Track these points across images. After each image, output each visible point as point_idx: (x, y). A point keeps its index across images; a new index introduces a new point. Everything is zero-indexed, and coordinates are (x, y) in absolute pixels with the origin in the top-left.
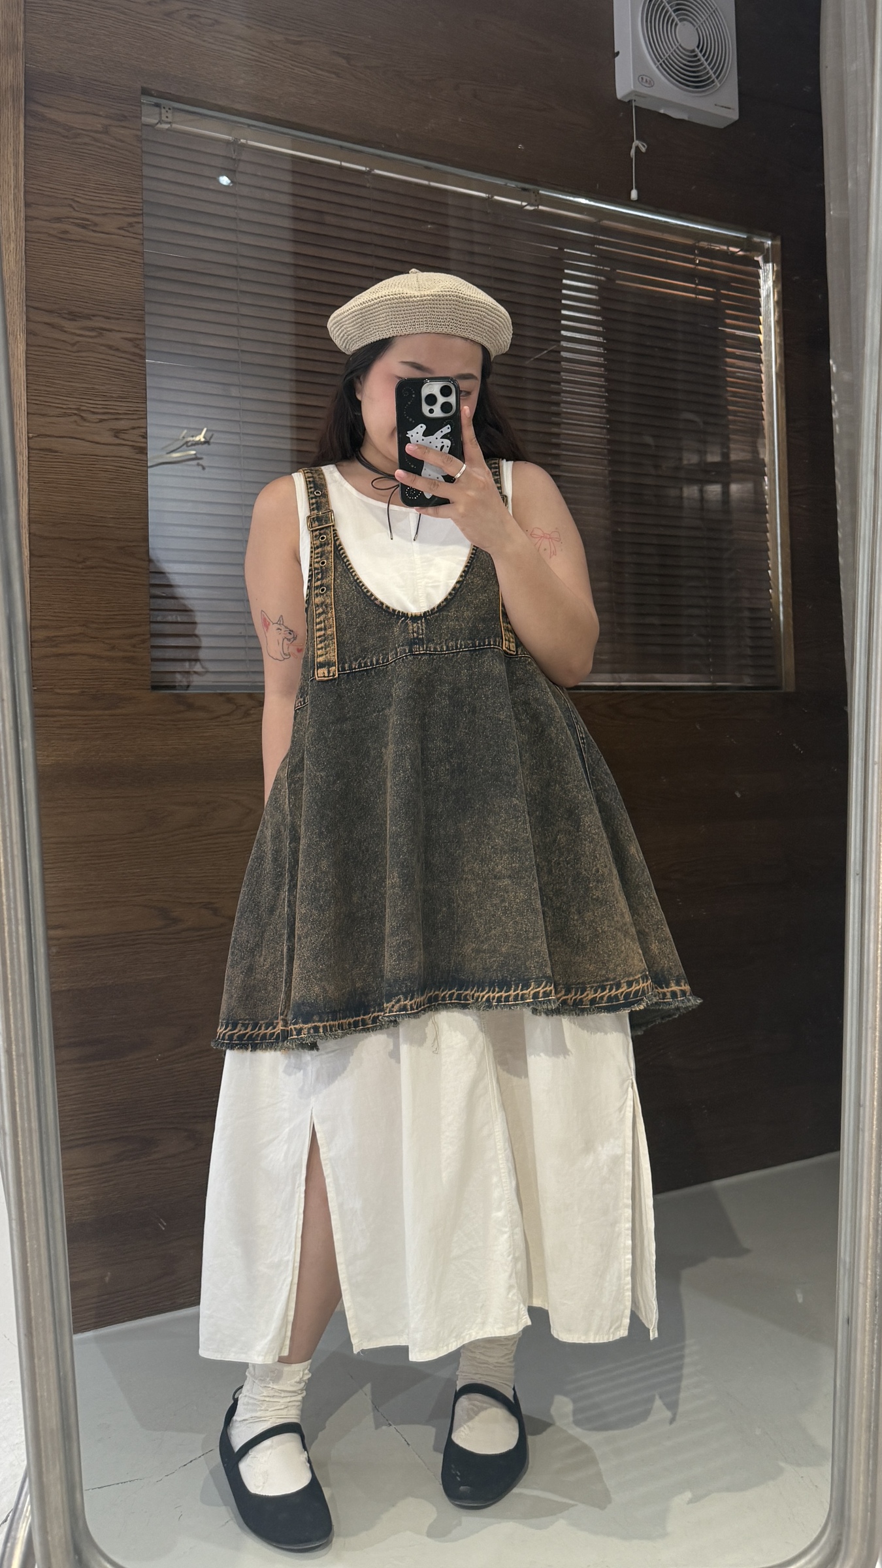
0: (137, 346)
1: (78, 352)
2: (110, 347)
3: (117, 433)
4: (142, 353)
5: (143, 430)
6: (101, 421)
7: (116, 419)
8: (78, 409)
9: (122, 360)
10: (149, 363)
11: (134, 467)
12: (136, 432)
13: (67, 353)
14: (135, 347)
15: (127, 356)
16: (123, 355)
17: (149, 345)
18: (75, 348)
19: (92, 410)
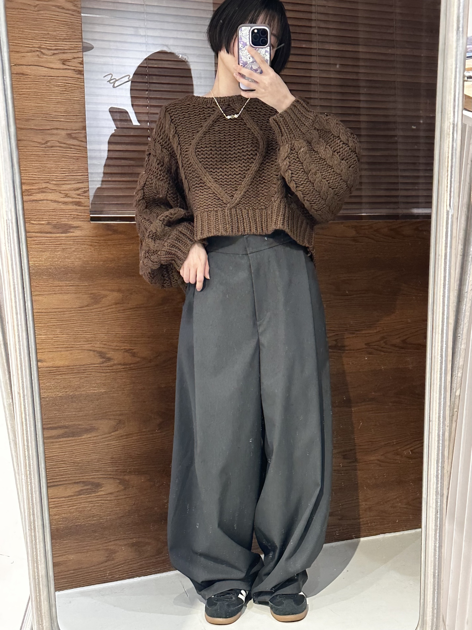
1: (38, 11)
3: (64, 62)
4: (79, 10)
6: (54, 54)
7: (63, 53)
8: (39, 47)
9: (66, 15)
10: (83, 16)
11: (76, 83)
12: (75, 60)
13: (31, 12)
15: (70, 12)
18: (36, 9)
19: (48, 47)
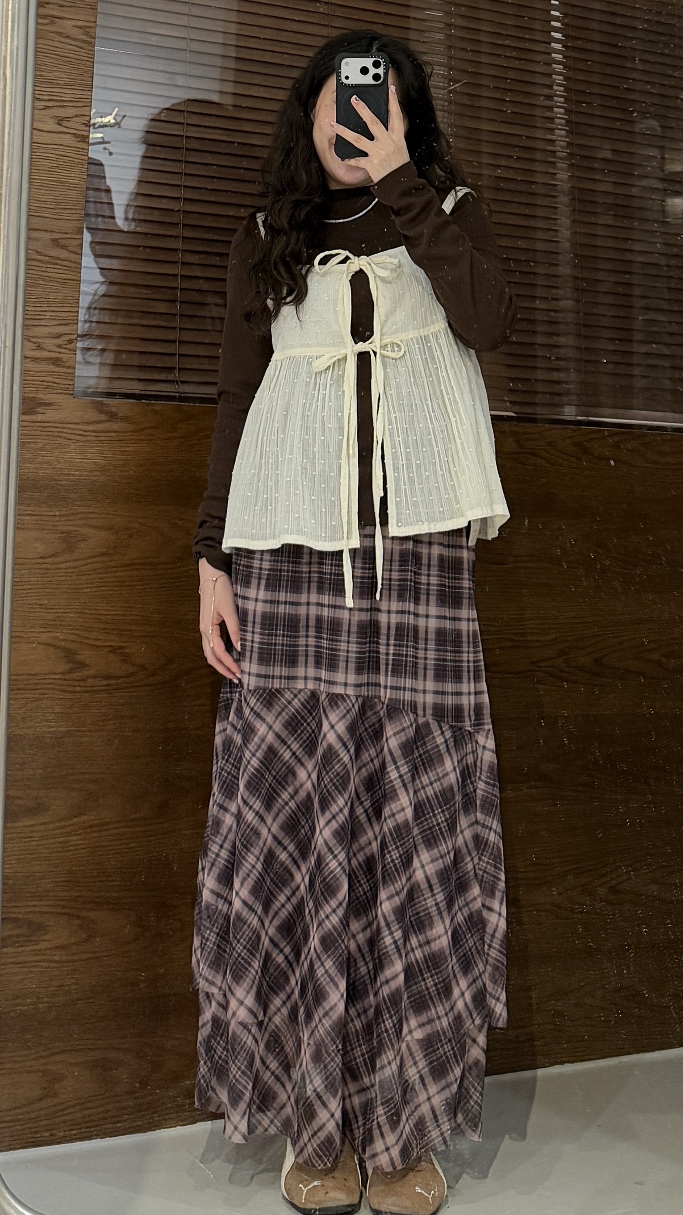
0: (87, 34)
2: (60, 34)
3: (60, 121)
4: (92, 40)
5: (87, 118)
6: (46, 108)
7: (61, 106)
9: (72, 47)
10: (99, 51)
11: (75, 156)
12: (80, 120)
14: (86, 35)
15: (77, 43)
16: (73, 42)
17: (99, 32)
